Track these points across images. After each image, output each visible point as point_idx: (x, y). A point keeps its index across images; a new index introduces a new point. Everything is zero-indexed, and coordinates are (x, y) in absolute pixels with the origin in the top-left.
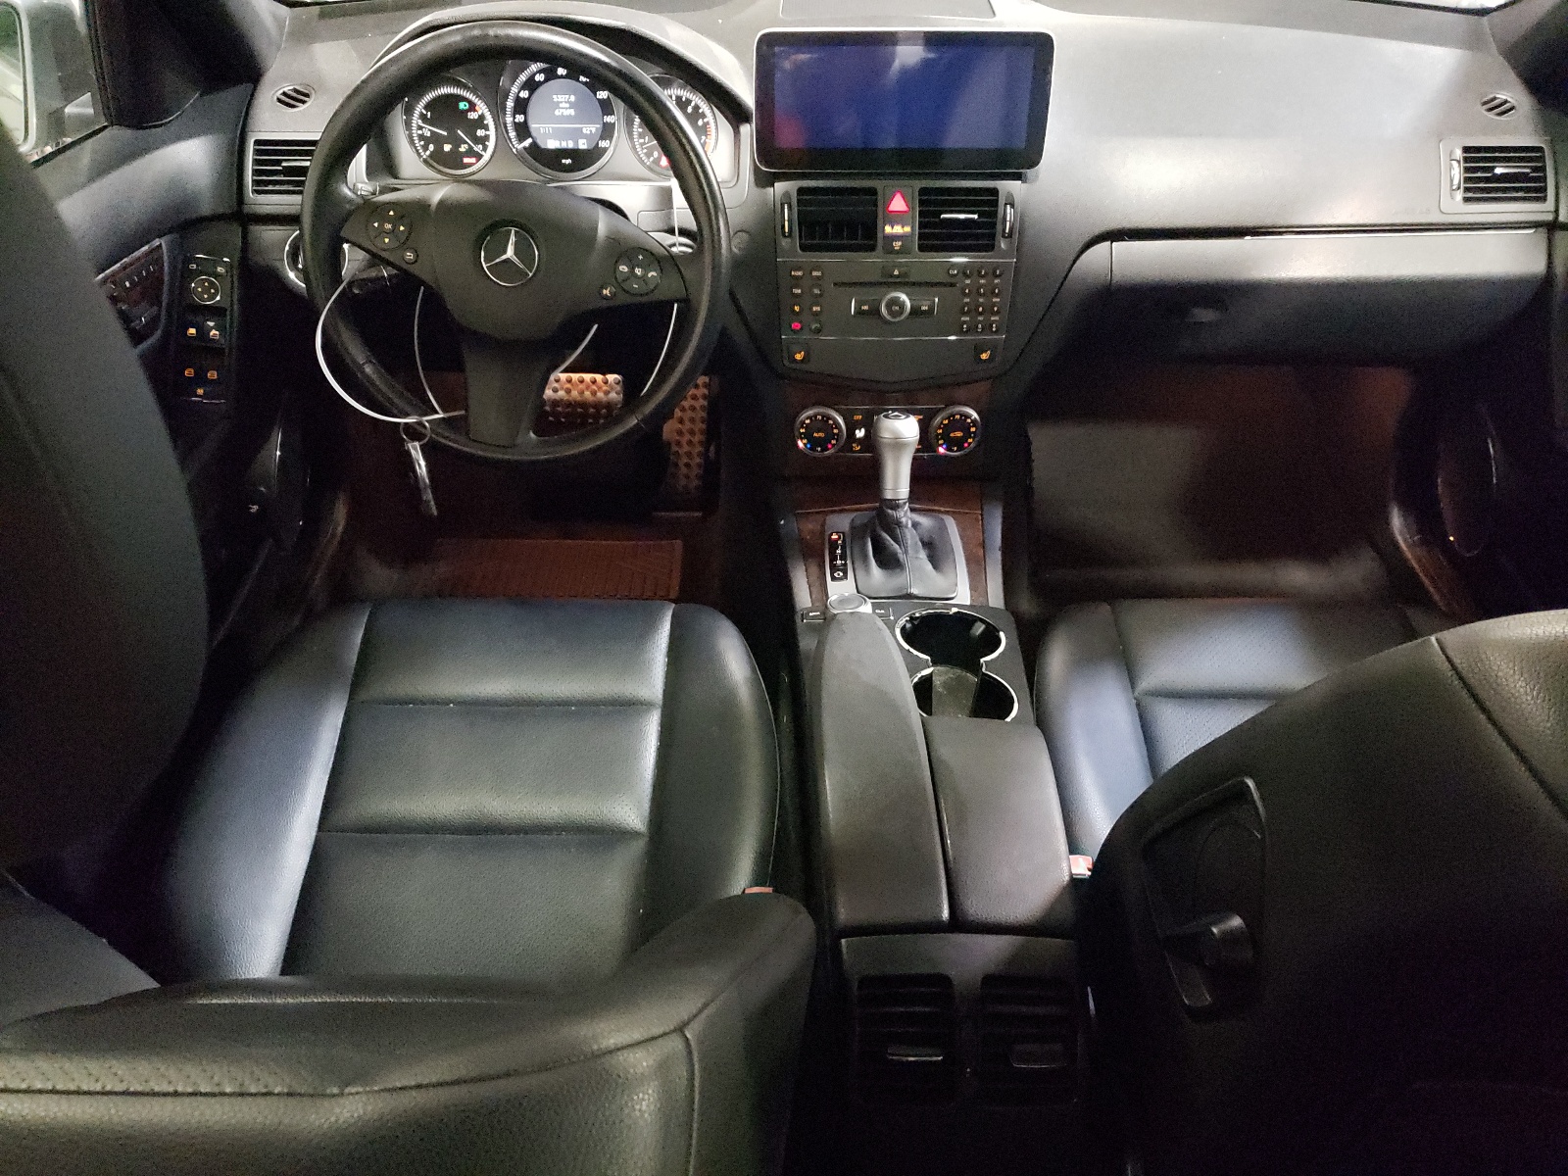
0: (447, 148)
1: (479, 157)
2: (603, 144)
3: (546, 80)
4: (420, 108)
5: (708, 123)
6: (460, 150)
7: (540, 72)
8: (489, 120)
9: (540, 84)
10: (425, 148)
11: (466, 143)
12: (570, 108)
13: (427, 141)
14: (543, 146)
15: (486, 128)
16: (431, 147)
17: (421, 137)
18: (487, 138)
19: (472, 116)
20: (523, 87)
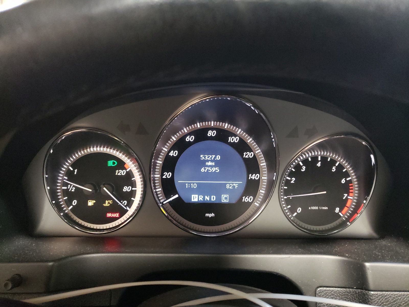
0: (91, 203)
1: (123, 212)
2: (246, 199)
3: (196, 141)
4: (67, 165)
5: (350, 181)
6: (104, 205)
7: (190, 134)
8: (138, 178)
9: (190, 144)
10: (69, 203)
11: (110, 198)
12: (215, 166)
13: (70, 196)
14: (186, 201)
15: (133, 184)
16: (75, 202)
17: (66, 193)
18: (133, 193)
19: (122, 173)
20: (173, 148)
